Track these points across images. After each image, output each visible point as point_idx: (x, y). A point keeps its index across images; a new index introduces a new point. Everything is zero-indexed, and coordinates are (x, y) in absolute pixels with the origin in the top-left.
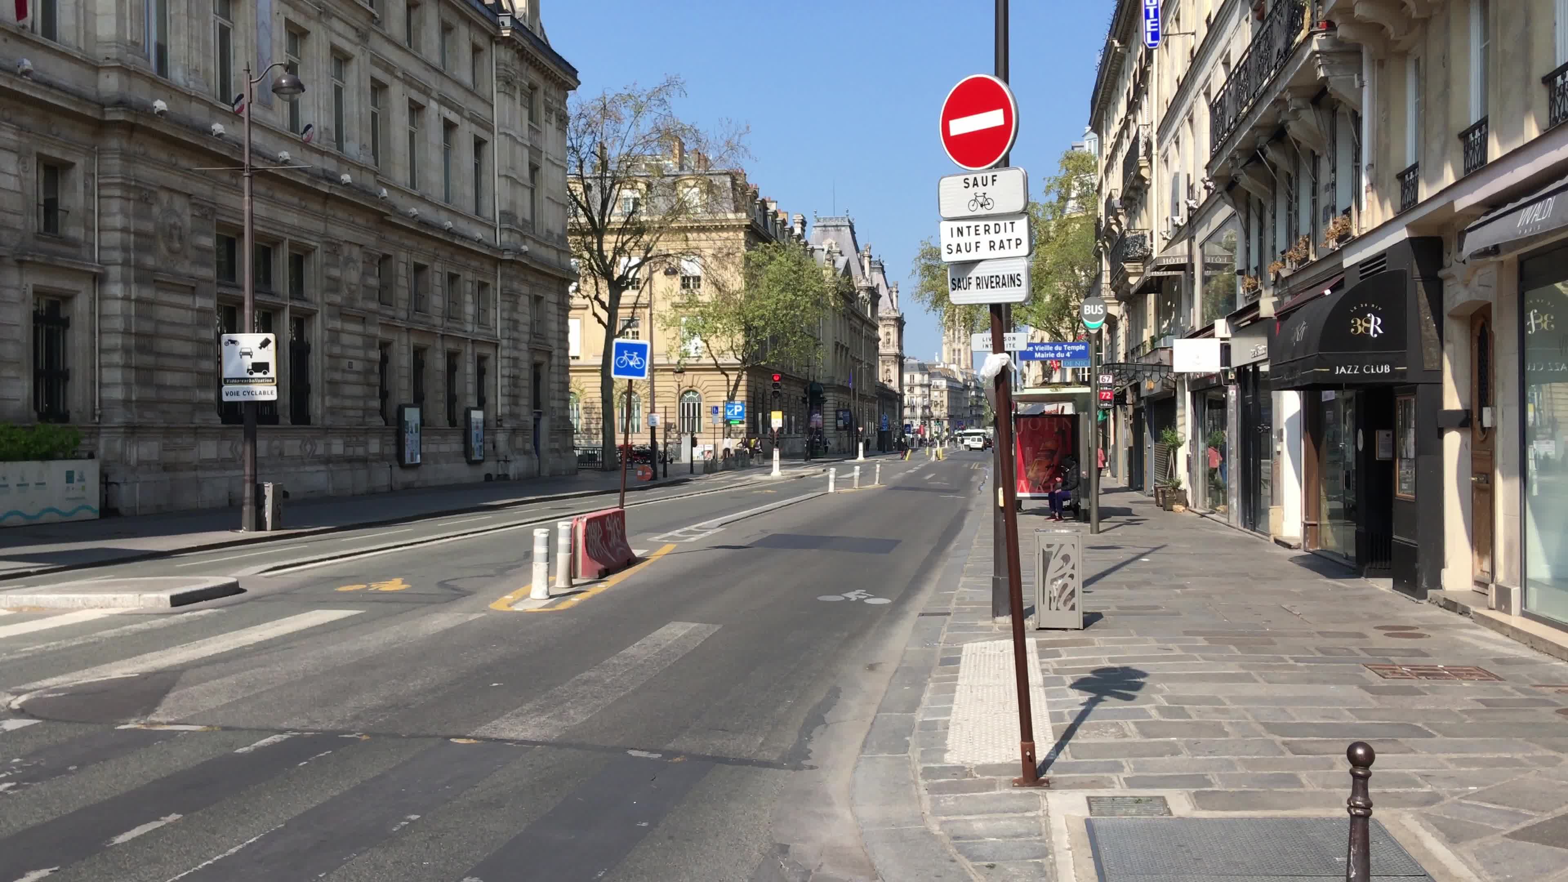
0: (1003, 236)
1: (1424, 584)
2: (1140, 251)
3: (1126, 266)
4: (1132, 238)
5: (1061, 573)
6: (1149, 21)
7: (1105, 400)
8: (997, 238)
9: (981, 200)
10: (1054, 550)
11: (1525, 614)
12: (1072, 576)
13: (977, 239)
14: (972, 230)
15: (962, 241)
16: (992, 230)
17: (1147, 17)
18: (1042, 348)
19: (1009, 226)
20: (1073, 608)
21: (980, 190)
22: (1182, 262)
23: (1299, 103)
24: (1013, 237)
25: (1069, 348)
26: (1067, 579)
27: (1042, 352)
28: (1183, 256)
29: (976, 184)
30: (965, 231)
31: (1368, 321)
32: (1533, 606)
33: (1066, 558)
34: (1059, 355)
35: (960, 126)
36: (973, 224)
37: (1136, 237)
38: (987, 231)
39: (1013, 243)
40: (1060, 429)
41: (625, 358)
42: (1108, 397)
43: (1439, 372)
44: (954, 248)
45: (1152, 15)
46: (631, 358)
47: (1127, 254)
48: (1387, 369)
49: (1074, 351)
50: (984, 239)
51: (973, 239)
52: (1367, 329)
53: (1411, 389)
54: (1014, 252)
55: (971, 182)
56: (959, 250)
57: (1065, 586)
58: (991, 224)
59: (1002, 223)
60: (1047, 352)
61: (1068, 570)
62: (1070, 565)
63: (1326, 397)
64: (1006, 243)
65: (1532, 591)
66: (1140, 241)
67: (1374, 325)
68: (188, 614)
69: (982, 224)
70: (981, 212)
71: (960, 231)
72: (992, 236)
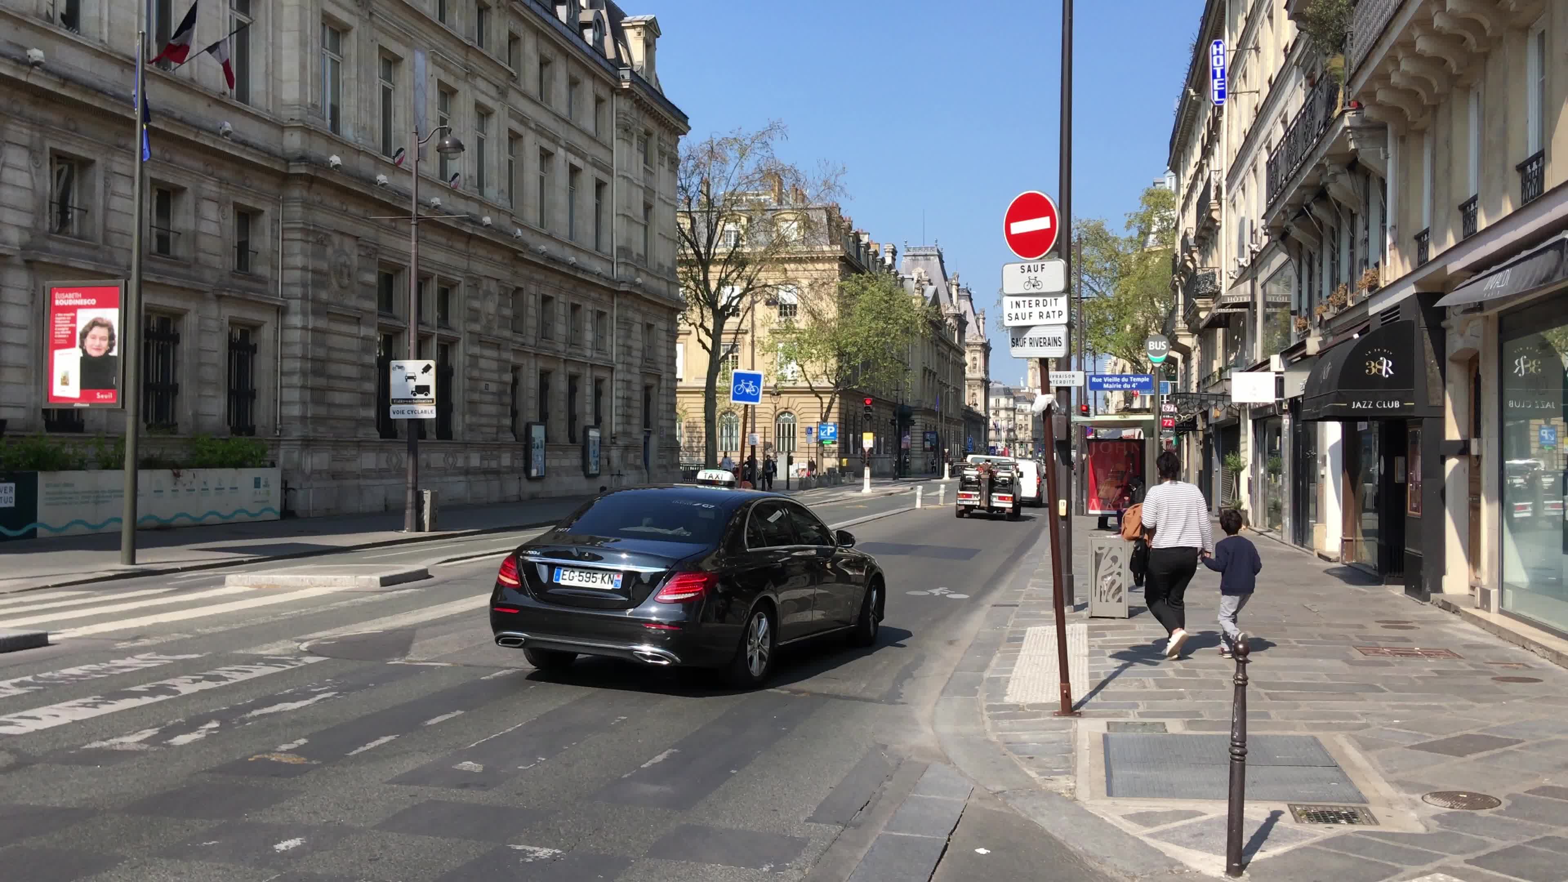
0: (1049, 308)
1: (1428, 589)
2: (1210, 288)
3: (1197, 301)
4: (1204, 276)
5: (1111, 570)
6: (1216, 81)
7: (1167, 427)
8: (1044, 310)
9: (1033, 282)
10: (1104, 551)
11: (1502, 612)
12: (1119, 574)
13: (1030, 310)
14: (1027, 303)
15: (1020, 311)
16: (1041, 304)
17: (1215, 77)
18: (1110, 380)
19: (1053, 302)
20: (1120, 600)
21: (1032, 274)
22: (1245, 300)
23: (1337, 169)
24: (1057, 309)
25: (1134, 380)
26: (1115, 576)
27: (1110, 383)
28: (1247, 295)
29: (1029, 270)
30: (1022, 304)
31: (1381, 364)
32: (1509, 605)
33: (1115, 559)
34: (1125, 386)
35: (1018, 228)
36: (1027, 299)
37: (1208, 275)
38: (1037, 304)
39: (1056, 314)
40: (1129, 452)
41: (742, 386)
42: (1170, 425)
43: (1443, 407)
44: (1013, 316)
45: (1219, 75)
46: (747, 386)
47: (1198, 290)
48: (1397, 404)
49: (1139, 383)
50: (1035, 310)
51: (1027, 310)
52: (1380, 371)
53: (1419, 421)
54: (1057, 320)
55: (1026, 268)
56: (1017, 318)
57: (1113, 583)
58: (1041, 299)
59: (1048, 299)
60: (1115, 383)
61: (1116, 568)
62: (1118, 564)
63: (1361, 427)
64: (1051, 314)
65: (1508, 593)
66: (1211, 279)
67: (1386, 367)
68: (395, 592)
69: (1034, 299)
70: (1033, 290)
71: (1018, 304)
72: (1041, 308)
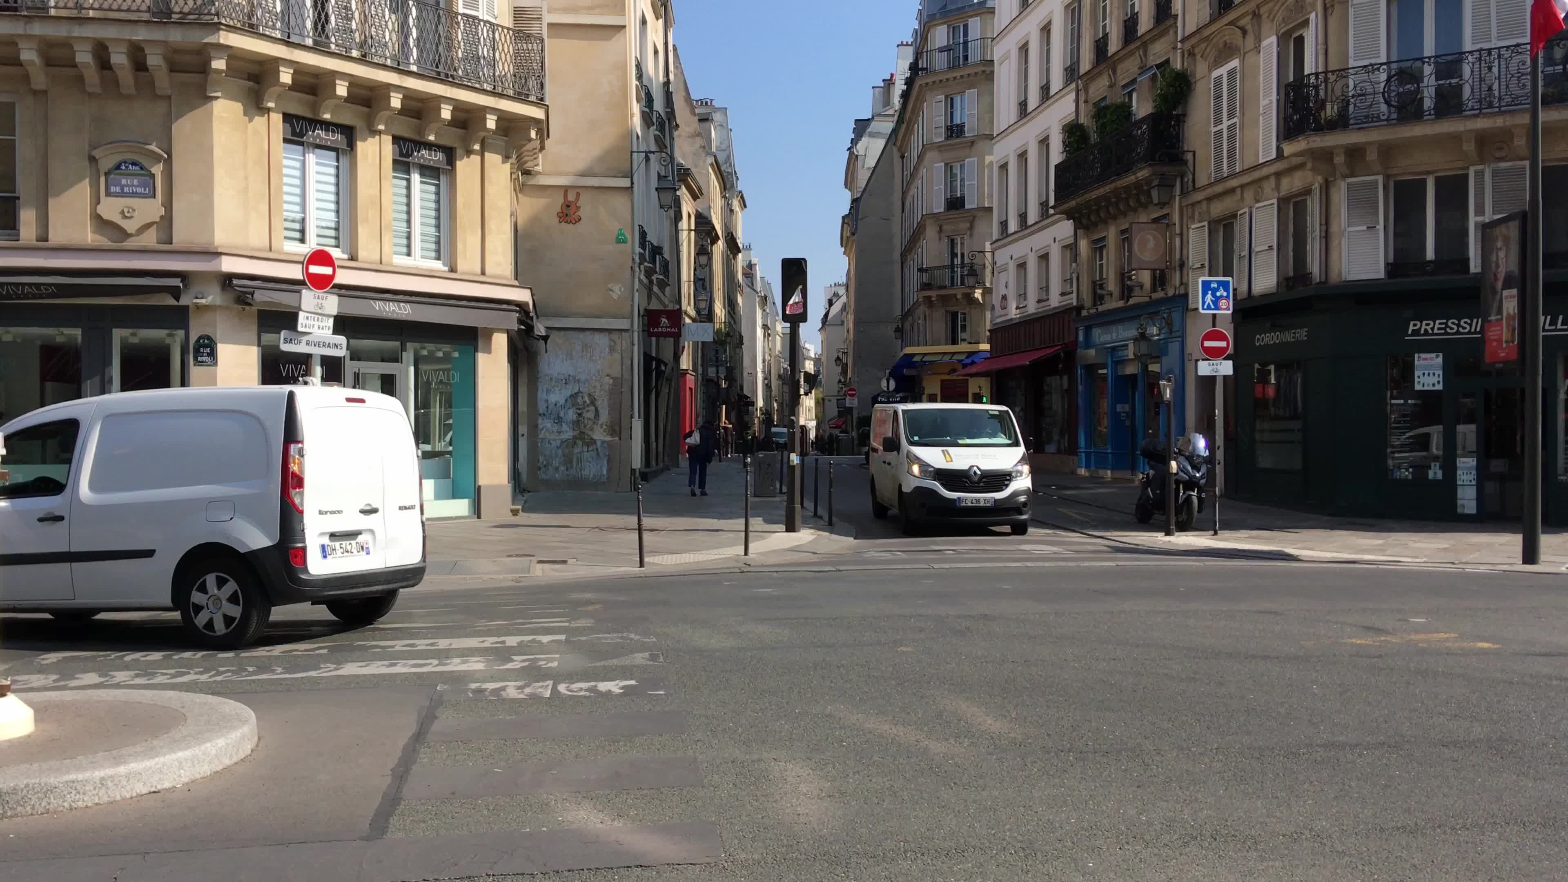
8: (321, 324)
9: (320, 306)
13: (314, 323)
14: (312, 318)
15: (308, 322)
19: (327, 320)
21: (320, 301)
24: (328, 325)
29: (318, 298)
36: (313, 315)
38: (318, 320)
39: (327, 328)
50: (316, 324)
51: (312, 323)
54: (327, 332)
55: (317, 296)
56: (306, 326)
58: (320, 317)
59: (324, 318)
64: (325, 328)
69: (317, 316)
70: (320, 311)
71: (307, 318)
72: (320, 323)
